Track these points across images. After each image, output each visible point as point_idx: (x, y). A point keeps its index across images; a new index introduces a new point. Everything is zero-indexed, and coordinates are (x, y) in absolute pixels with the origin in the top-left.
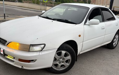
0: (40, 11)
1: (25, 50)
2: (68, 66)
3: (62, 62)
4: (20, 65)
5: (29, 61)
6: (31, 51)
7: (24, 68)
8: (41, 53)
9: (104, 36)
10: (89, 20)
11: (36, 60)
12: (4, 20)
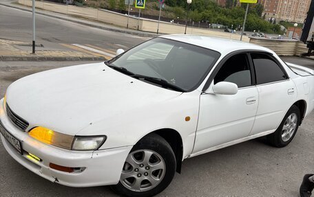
0: (124, 32)
1: (63, 144)
2: (157, 184)
3: (144, 174)
4: (52, 175)
5: (71, 170)
6: (76, 148)
7: (61, 182)
8: (95, 155)
9: (253, 119)
10: (215, 83)
11: (85, 168)
12: (32, 55)
